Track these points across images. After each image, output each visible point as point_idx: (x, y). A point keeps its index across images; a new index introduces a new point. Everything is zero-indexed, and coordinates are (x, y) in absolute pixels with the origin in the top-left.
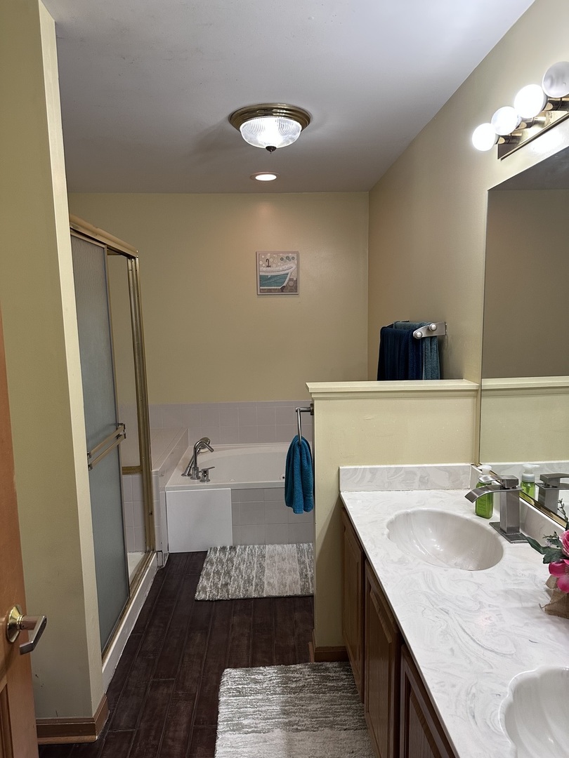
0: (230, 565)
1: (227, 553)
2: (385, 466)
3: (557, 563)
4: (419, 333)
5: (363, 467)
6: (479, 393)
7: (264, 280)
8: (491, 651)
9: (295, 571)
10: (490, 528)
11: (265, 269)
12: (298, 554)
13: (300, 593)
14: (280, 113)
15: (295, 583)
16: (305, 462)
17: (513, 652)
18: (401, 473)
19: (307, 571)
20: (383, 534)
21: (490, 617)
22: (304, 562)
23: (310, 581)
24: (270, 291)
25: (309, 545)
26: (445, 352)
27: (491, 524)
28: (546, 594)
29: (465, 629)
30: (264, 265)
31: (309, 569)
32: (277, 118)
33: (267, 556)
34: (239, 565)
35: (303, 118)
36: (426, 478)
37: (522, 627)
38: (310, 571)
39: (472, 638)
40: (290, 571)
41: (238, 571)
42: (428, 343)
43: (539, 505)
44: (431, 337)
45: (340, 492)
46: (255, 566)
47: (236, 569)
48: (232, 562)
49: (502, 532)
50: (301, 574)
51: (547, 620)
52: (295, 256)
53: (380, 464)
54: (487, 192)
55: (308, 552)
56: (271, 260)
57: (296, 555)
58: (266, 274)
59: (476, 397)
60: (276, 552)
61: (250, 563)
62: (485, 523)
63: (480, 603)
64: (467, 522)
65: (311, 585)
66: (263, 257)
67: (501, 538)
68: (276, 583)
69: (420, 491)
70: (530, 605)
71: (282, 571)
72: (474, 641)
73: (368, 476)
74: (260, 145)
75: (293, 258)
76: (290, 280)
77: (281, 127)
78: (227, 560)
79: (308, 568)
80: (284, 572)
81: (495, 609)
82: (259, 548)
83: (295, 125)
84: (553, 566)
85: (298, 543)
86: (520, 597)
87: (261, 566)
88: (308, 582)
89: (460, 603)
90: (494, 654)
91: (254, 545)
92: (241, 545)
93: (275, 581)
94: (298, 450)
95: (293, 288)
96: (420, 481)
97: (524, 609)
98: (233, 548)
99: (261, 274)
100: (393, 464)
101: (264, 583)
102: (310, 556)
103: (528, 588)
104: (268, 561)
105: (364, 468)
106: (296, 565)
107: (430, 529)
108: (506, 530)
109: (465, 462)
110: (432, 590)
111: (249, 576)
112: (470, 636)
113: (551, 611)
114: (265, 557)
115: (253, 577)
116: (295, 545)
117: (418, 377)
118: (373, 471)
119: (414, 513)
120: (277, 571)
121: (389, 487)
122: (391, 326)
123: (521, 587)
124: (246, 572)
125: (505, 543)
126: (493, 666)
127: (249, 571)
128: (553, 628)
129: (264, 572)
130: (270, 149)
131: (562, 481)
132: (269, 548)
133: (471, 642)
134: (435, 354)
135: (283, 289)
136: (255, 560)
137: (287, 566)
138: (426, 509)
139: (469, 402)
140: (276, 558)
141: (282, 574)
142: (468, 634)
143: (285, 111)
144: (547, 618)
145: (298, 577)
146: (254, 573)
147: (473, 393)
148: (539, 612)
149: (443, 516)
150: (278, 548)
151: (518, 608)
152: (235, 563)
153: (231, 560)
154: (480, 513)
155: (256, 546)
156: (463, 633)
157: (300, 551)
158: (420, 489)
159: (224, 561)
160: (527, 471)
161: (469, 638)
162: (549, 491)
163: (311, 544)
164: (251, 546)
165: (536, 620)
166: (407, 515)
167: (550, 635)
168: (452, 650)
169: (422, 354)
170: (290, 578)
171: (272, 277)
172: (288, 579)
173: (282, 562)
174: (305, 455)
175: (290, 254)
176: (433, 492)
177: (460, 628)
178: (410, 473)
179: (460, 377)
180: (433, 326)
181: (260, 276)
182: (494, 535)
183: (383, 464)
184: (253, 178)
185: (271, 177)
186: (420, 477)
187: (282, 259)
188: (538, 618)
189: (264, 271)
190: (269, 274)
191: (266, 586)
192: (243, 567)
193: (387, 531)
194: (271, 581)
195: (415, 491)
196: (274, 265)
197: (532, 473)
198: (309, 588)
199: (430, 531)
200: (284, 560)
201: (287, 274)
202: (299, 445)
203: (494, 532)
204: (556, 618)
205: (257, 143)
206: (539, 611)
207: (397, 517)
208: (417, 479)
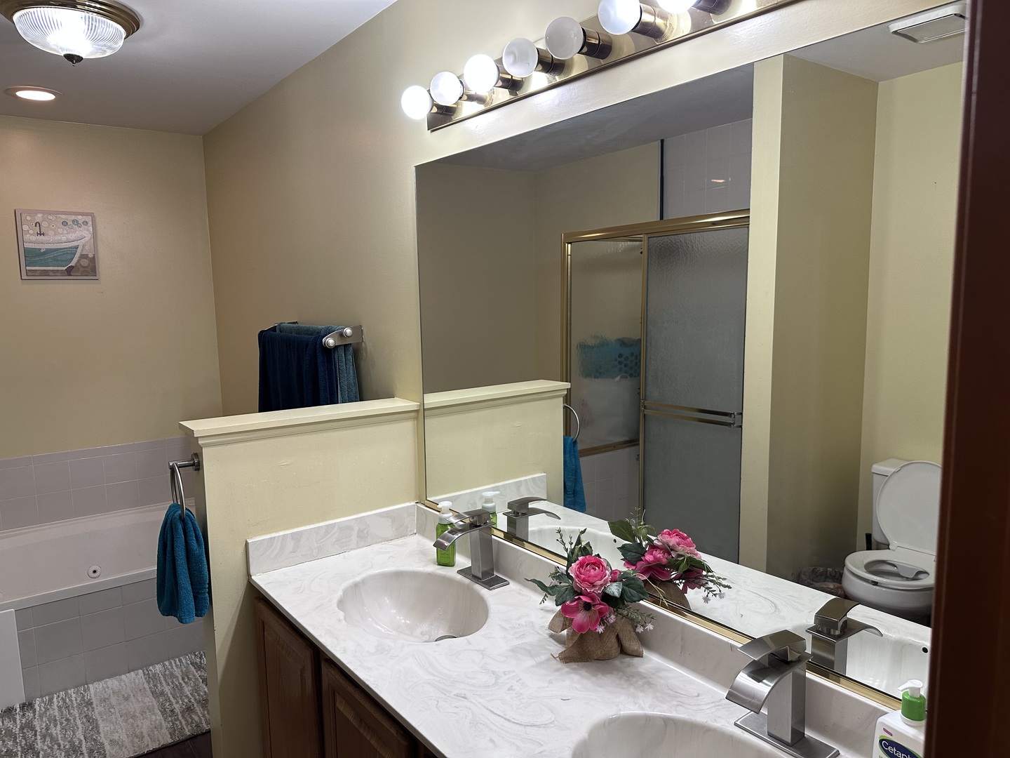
0: (30, 734)
1: (18, 717)
2: (312, 526)
3: (571, 602)
4: (330, 341)
5: (282, 533)
6: (421, 414)
7: (32, 256)
8: (531, 726)
9: (151, 710)
10: (459, 577)
11: (34, 238)
12: (149, 683)
13: (170, 741)
14: (91, 6)
15: (158, 727)
16: (194, 544)
17: (553, 719)
18: (335, 530)
19: (171, 704)
20: (340, 620)
21: (512, 686)
22: (162, 693)
23: (180, 716)
24: (45, 273)
25: (164, 665)
26: (362, 363)
27: (460, 572)
28: (551, 639)
29: (492, 709)
30: (31, 232)
31: (174, 701)
32: (86, 14)
33: (94, 701)
34: (47, 729)
35: (130, 22)
36: (365, 532)
37: (547, 687)
38: (177, 702)
39: (506, 719)
40: (143, 713)
41: (48, 739)
42: (342, 352)
43: (509, 536)
44: (345, 346)
45: (249, 575)
46: (79, 722)
47: (44, 737)
48: (33, 728)
49: (476, 579)
50: (163, 712)
51: (567, 669)
52: (89, 219)
53: (305, 525)
54: (414, 169)
55: (164, 676)
56: (44, 224)
57: (146, 686)
58: (37, 246)
59: (417, 418)
60: (109, 691)
61: (67, 720)
62: (451, 572)
63: (494, 673)
64: (430, 576)
65: (184, 723)
66: (28, 218)
67: (478, 587)
68: (124, 737)
69: (359, 550)
70: (543, 658)
71: (127, 716)
72: (509, 721)
73: (290, 545)
74: (52, 49)
75: (86, 223)
76: (82, 256)
77: (91, 28)
78: (22, 728)
79: (172, 699)
80: (133, 717)
81: (512, 674)
82: (76, 693)
83: (114, 29)
84: (568, 606)
85: (144, 666)
86: (530, 652)
87: (89, 719)
88: (178, 719)
89: (473, 681)
90: (536, 728)
91: (66, 690)
92: (42, 697)
93: (121, 735)
94: (180, 527)
95: (89, 270)
96: (358, 537)
97: (540, 664)
98: (27, 706)
99: (27, 245)
100: (322, 521)
101: (102, 744)
102: (170, 681)
103: (531, 639)
104: (98, 709)
105: (284, 535)
106: (150, 701)
107: (386, 598)
108: (481, 576)
109: (409, 501)
110: (434, 675)
111: (72, 743)
112: (502, 717)
113: (566, 659)
114: (91, 704)
115: (80, 742)
116: (141, 671)
117: (332, 400)
118: (296, 537)
119: (364, 581)
120: (120, 720)
121: (320, 553)
122: (274, 329)
123: (526, 640)
124: (64, 738)
125: (484, 591)
126: (542, 743)
127: (70, 733)
128: (576, 677)
129: (97, 727)
130: (71, 58)
131: (531, 505)
132: (95, 689)
133: (507, 724)
134: (351, 367)
135: (69, 271)
136: (76, 713)
137: (134, 706)
138: (377, 572)
139: (408, 426)
140: (113, 700)
141: (131, 720)
142: (499, 716)
143: (98, 6)
144: (565, 668)
145: (160, 717)
146: (80, 734)
147: (413, 414)
148: (557, 664)
149: (399, 575)
150: (113, 683)
151: (533, 666)
152: (38, 729)
153: (29, 726)
154: (442, 562)
155: (71, 691)
156: (493, 715)
157: (151, 678)
158: (359, 547)
159: (16, 730)
160: (488, 501)
161: (503, 719)
162: (519, 520)
163: (167, 663)
164: (62, 694)
165: (556, 673)
166: (356, 585)
167: (578, 686)
168: (492, 741)
169: (335, 367)
170: (147, 723)
171: (48, 251)
172: (144, 726)
173: (125, 703)
174: (193, 533)
175: (80, 217)
176: (375, 547)
177: (488, 711)
178: (346, 528)
179: (389, 395)
180: (348, 331)
181: (25, 249)
182: (468, 585)
183: (309, 524)
184: (11, 93)
185: (45, 97)
186: (358, 531)
187: (65, 224)
188: (558, 670)
189: (32, 240)
190: (43, 247)
191: (107, 747)
192: (56, 731)
193: (341, 614)
194: (116, 737)
195: (352, 552)
196: (51, 233)
197: (492, 502)
198: (182, 728)
199: (387, 600)
200: (127, 699)
201: (77, 247)
202: (182, 520)
203: (467, 581)
204: (574, 665)
205: (47, 45)
206: (554, 662)
207: (345, 592)
208: (355, 533)
